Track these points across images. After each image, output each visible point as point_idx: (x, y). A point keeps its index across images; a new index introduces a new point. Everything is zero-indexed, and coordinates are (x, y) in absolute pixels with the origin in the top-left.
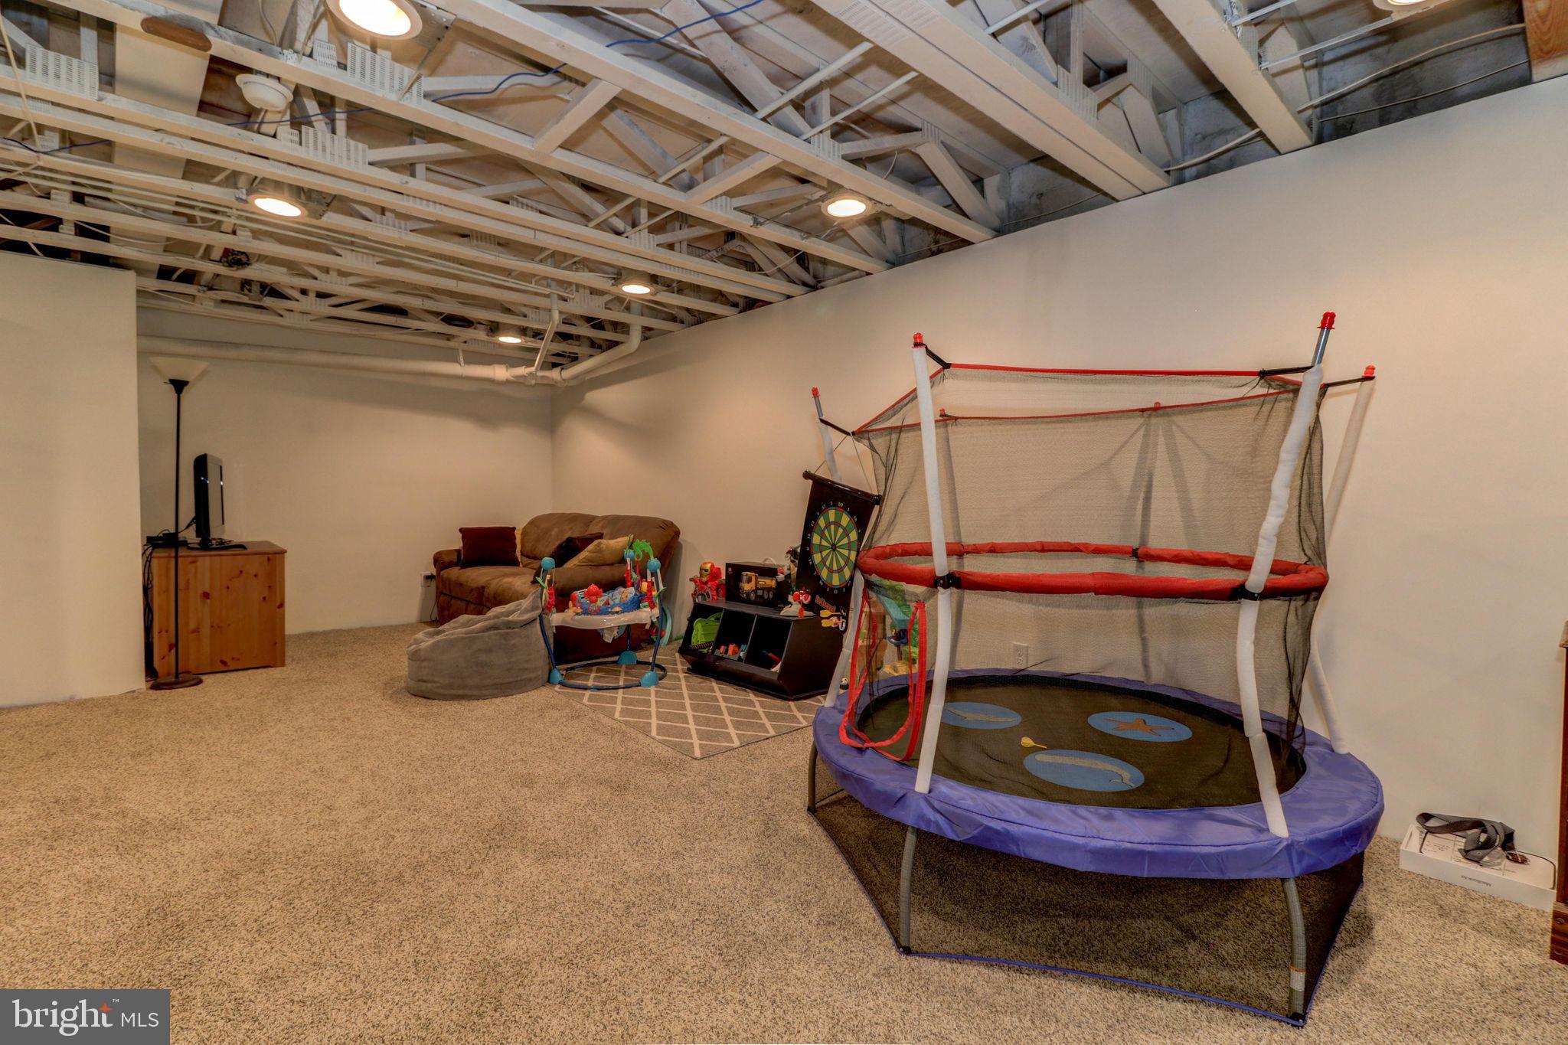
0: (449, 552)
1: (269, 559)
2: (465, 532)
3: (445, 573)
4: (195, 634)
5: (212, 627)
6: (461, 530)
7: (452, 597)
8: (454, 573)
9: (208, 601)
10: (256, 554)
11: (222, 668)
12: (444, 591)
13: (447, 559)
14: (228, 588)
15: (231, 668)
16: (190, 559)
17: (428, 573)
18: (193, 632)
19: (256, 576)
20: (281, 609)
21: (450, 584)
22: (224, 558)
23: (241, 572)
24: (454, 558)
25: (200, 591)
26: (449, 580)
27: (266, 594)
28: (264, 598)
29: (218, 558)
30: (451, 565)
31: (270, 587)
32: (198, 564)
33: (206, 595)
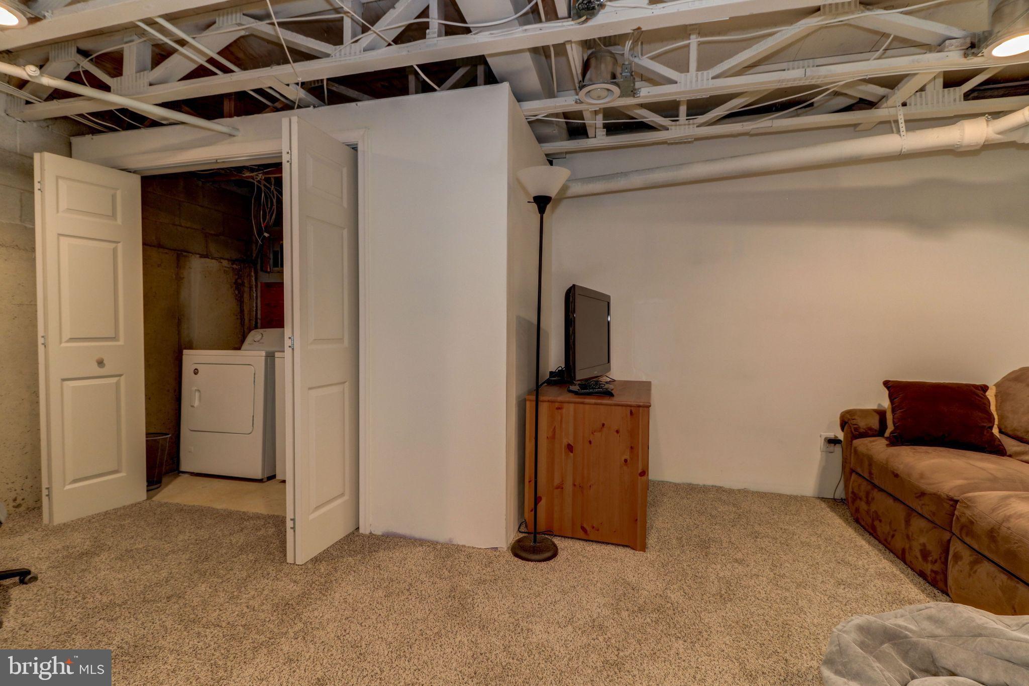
0: (865, 413)
1: (631, 413)
2: (894, 388)
3: (857, 442)
4: (559, 490)
5: (574, 485)
6: (886, 384)
7: (875, 486)
8: (878, 448)
9: (572, 454)
10: (619, 405)
11: (581, 534)
12: (859, 470)
13: (862, 424)
14: (590, 442)
15: (592, 537)
16: (557, 405)
17: (831, 435)
18: (557, 488)
19: (617, 432)
20: (644, 478)
21: (870, 465)
22: (587, 407)
23: (603, 425)
24: (875, 423)
25: (565, 441)
26: (870, 459)
27: (627, 457)
28: (626, 461)
29: (581, 406)
30: (868, 433)
31: (632, 448)
32: (564, 410)
33: (570, 448)
